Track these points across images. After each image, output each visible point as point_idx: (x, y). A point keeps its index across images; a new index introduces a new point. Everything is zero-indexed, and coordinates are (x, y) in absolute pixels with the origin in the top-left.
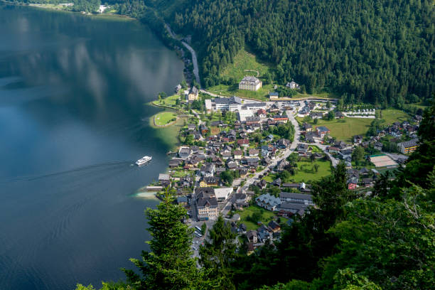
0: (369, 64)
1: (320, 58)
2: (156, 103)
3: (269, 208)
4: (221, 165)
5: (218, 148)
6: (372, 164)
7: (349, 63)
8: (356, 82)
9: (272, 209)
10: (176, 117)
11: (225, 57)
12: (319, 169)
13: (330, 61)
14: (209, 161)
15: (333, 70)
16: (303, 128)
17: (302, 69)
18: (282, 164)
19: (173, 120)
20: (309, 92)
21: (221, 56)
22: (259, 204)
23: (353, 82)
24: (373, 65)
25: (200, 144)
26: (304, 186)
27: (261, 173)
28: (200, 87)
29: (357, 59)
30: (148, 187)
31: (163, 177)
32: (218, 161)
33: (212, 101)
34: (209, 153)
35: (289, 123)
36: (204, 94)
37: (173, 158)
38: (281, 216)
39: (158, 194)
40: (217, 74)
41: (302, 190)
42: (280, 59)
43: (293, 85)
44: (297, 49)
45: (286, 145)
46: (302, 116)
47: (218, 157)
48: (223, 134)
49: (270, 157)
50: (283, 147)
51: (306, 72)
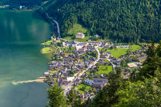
0: (126, 27)
1: (107, 25)
2: (43, 44)
3: (89, 85)
4: (69, 68)
5: (68, 61)
6: (128, 66)
7: (118, 27)
8: (121, 35)
9: (90, 85)
10: (51, 49)
11: (70, 26)
12: (108, 69)
13: (111, 26)
14: (65, 66)
15: (112, 30)
16: (101, 52)
17: (100, 30)
18: (94, 67)
19: (50, 51)
20: (103, 39)
21: (68, 25)
22: (85, 83)
23: (120, 34)
24: (127, 28)
25: (61, 60)
26: (102, 75)
27: (85, 71)
28: (60, 37)
29: (121, 26)
30: (40, 78)
31: (46, 73)
32: (68, 66)
33: (65, 43)
34: (64, 63)
35: (96, 51)
36: (62, 40)
37: (50, 66)
38: (94, 88)
39: (44, 80)
40: (67, 32)
41: (101, 77)
42: (92, 26)
43: (97, 36)
44: (98, 22)
45: (95, 59)
46: (101, 48)
47: (68, 65)
48: (70, 56)
49: (89, 64)
50: (94, 60)
51: (102, 31)
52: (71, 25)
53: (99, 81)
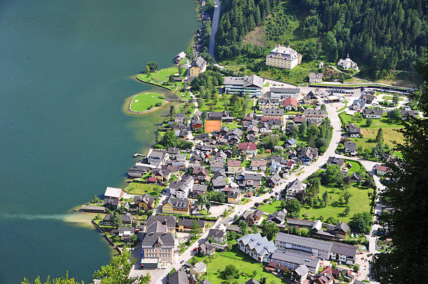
1: (397, 23)
2: (142, 77)
3: (255, 257)
4: (204, 181)
5: (208, 153)
9: (260, 259)
10: (163, 101)
12: (350, 200)
14: (189, 172)
16: (347, 131)
17: (365, 41)
18: (293, 189)
19: (157, 105)
22: (243, 249)
26: (318, 226)
27: (260, 199)
30: (84, 207)
31: (111, 192)
32: (201, 174)
34: (193, 160)
35: (326, 122)
37: (137, 164)
38: (270, 272)
39: (97, 218)
40: (238, 40)
41: (313, 233)
42: (335, 23)
43: (348, 63)
44: (362, 9)
45: (311, 157)
46: (352, 113)
47: (204, 167)
48: (223, 132)
49: (281, 175)
50: (306, 160)
51: (370, 46)
52: (255, 15)
53: (296, 249)
